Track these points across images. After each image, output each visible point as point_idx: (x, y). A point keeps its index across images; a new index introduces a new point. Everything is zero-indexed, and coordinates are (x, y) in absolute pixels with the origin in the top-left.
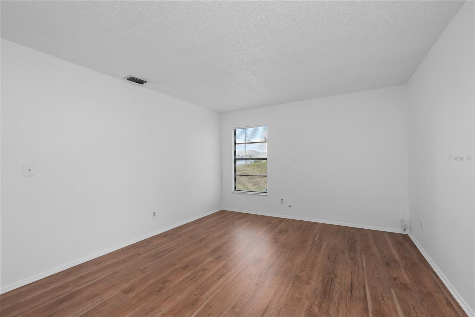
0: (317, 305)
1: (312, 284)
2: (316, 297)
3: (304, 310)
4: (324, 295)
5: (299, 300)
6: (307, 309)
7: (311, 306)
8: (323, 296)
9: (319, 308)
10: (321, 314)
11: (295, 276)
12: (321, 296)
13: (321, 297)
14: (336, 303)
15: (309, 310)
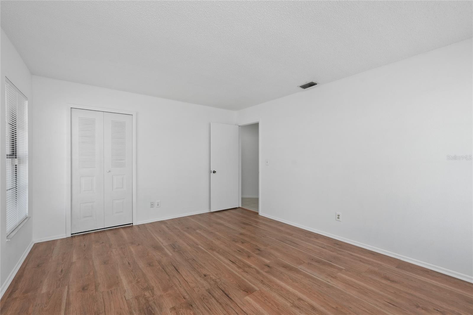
0: (149, 297)
1: (170, 312)
2: (154, 303)
3: (155, 287)
4: (149, 310)
5: (165, 290)
6: (153, 289)
7: (153, 293)
8: (150, 308)
9: (146, 297)
10: (141, 294)
11: (194, 306)
12: (152, 307)
13: (150, 306)
14: (134, 312)
15: (152, 290)
